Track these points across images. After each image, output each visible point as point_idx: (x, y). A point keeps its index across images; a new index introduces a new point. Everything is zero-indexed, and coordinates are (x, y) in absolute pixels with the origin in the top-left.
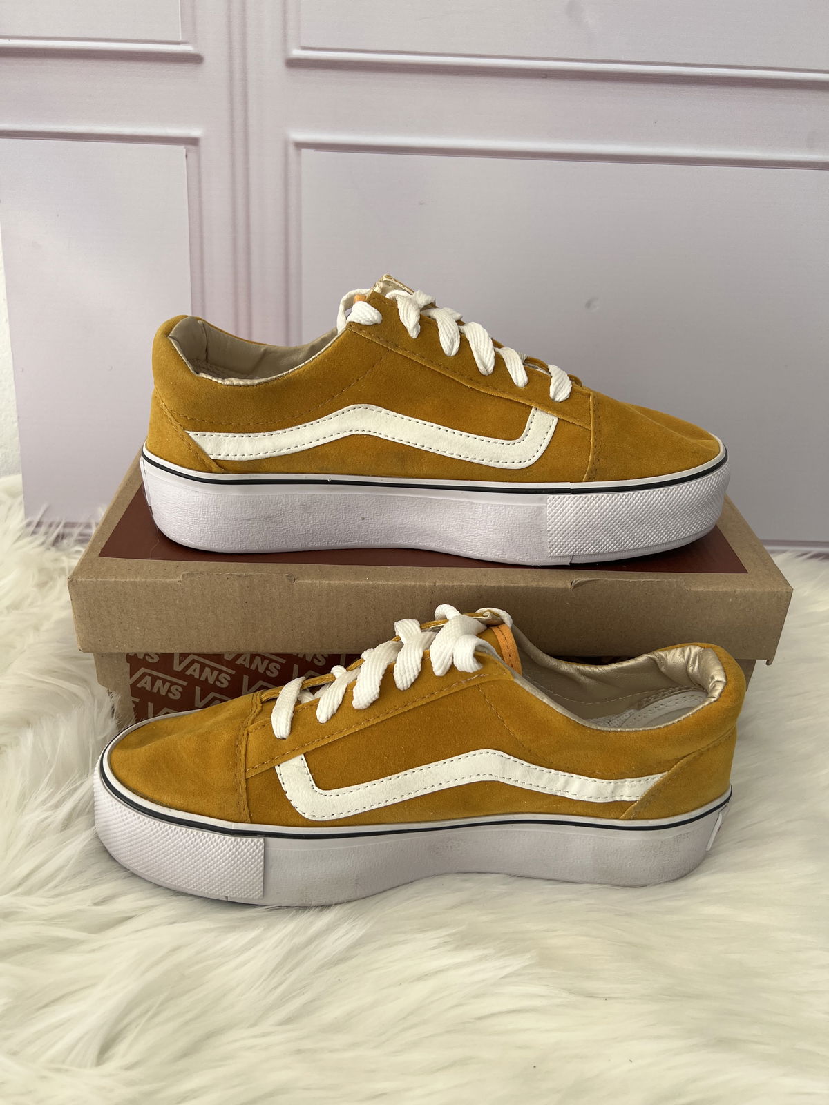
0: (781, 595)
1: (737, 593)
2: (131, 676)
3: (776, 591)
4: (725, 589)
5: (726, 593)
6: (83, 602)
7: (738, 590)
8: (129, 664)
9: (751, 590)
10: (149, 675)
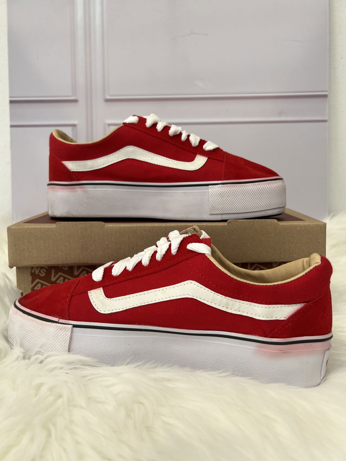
0: (321, 226)
2: (32, 283)
3: (319, 224)
4: (296, 224)
6: (13, 238)
7: (302, 224)
8: (31, 277)
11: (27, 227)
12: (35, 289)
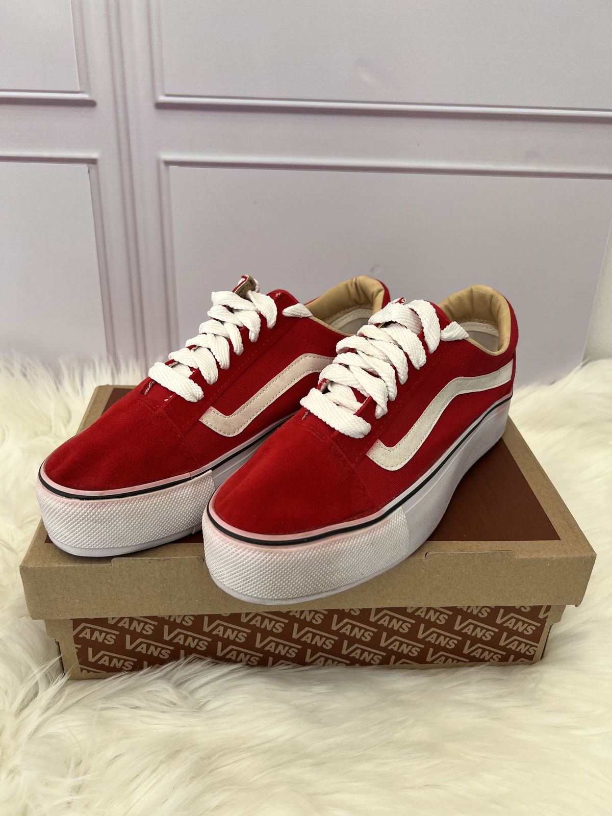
0: (588, 560)
1: (554, 559)
2: (74, 629)
3: (584, 556)
4: (544, 556)
5: (546, 560)
6: (32, 584)
7: (555, 556)
8: (71, 623)
9: (565, 556)
10: (88, 628)
11: (57, 566)
12: (81, 636)
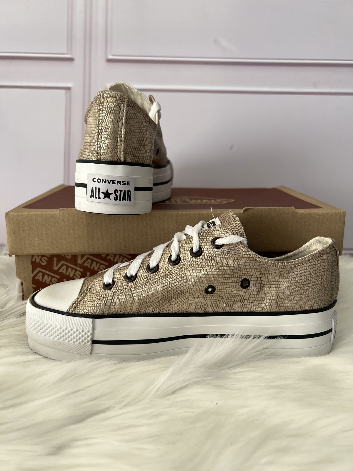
0: (341, 214)
2: (33, 272)
3: (338, 212)
4: (314, 212)
6: (12, 225)
7: (321, 212)
8: (32, 266)
9: (326, 212)
10: (41, 272)
11: (27, 213)
12: (36, 278)
